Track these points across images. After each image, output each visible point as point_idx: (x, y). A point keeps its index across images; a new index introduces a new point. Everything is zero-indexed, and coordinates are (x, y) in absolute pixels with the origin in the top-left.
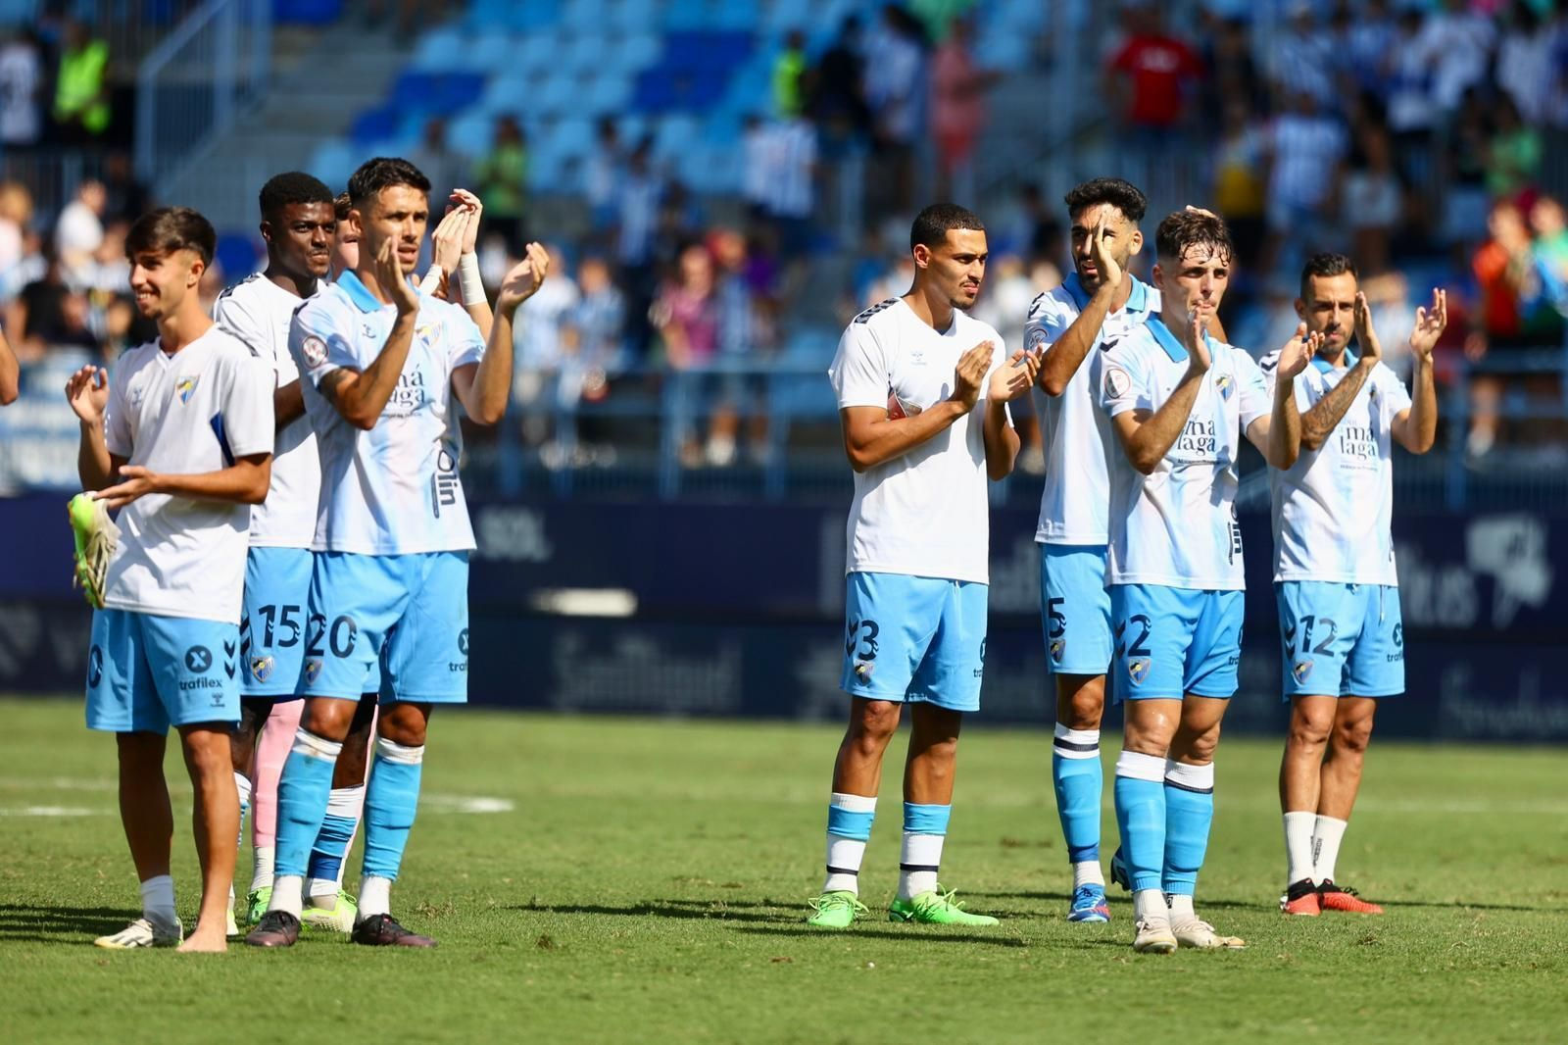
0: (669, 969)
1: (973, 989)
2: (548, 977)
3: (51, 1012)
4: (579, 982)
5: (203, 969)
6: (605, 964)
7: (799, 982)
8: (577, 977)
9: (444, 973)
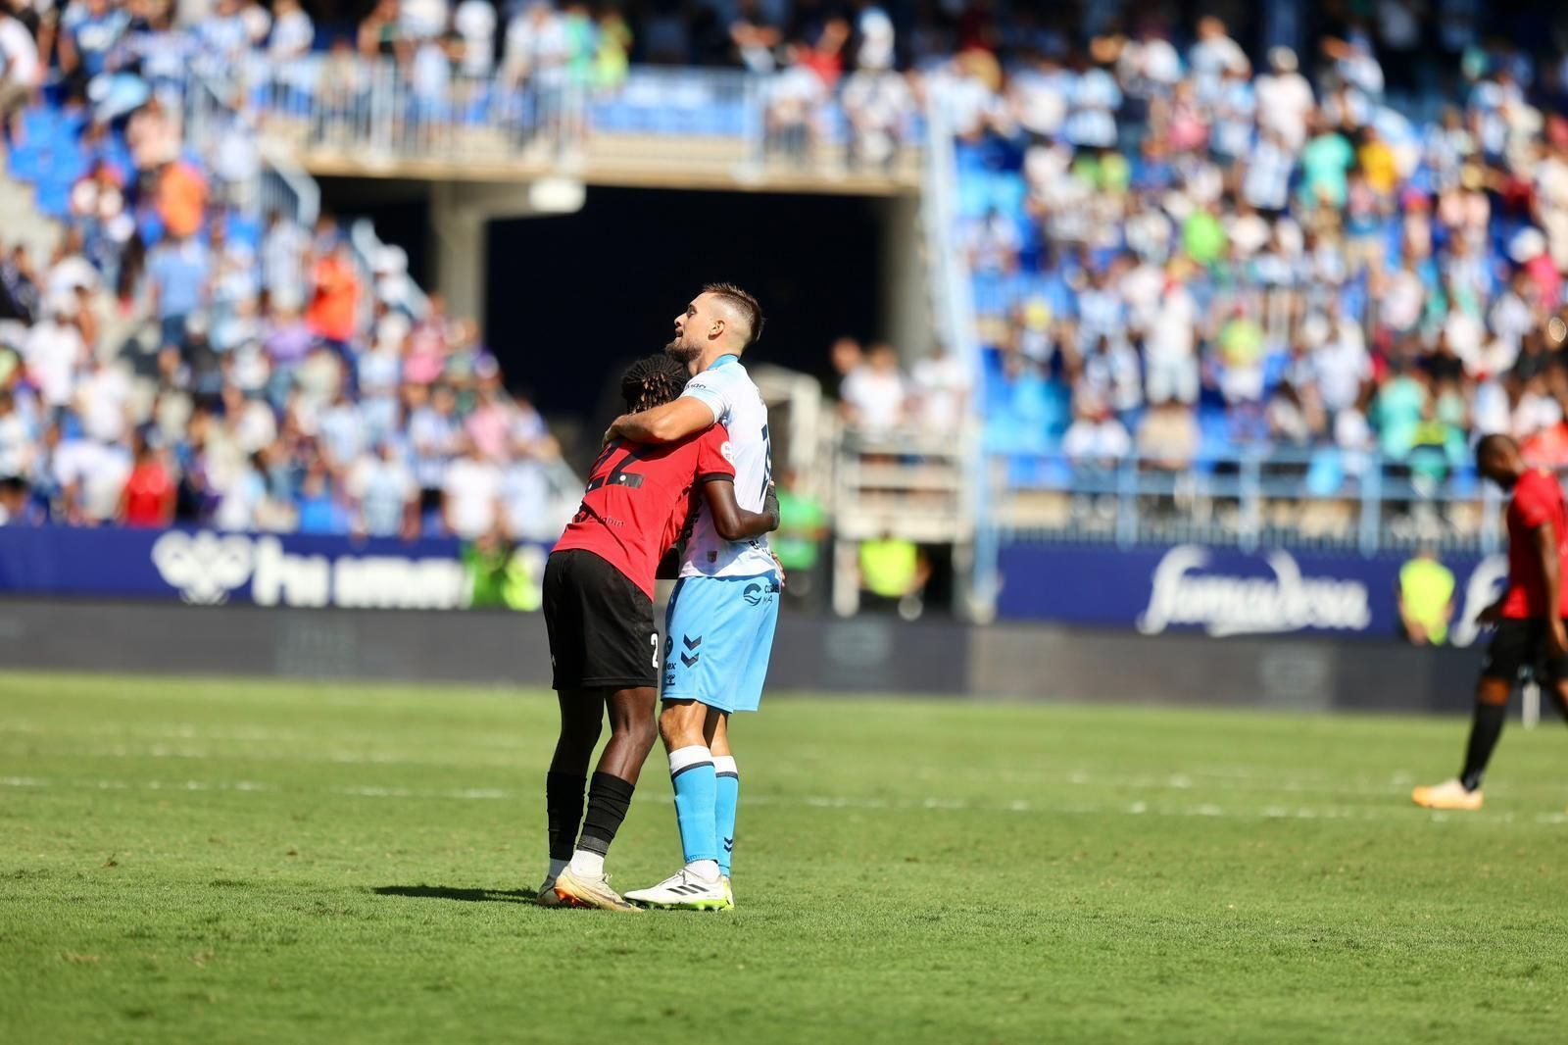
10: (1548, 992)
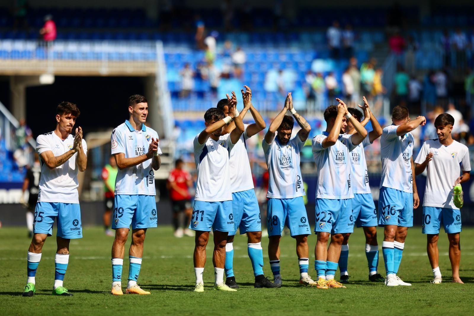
10: (346, 307)
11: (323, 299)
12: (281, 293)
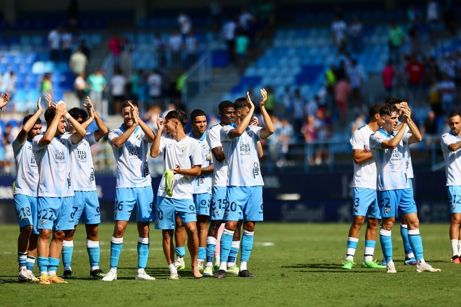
0: (311, 280)
1: (381, 283)
2: (284, 283)
3: (170, 295)
4: (291, 284)
5: (205, 284)
6: (297, 280)
7: (341, 283)
8: (290, 283)
9: (260, 283)
11: (46, 294)
12: (4, 289)
